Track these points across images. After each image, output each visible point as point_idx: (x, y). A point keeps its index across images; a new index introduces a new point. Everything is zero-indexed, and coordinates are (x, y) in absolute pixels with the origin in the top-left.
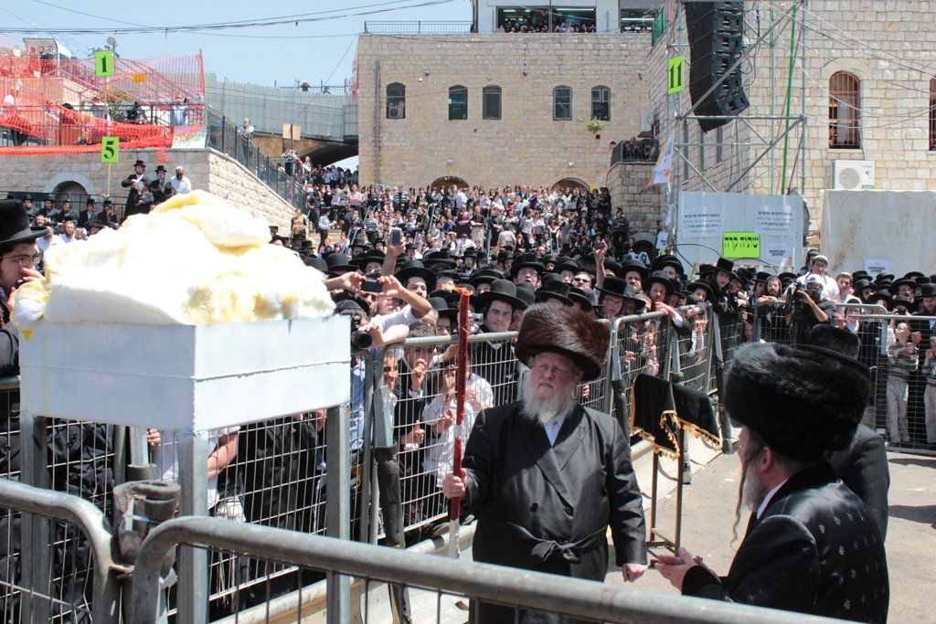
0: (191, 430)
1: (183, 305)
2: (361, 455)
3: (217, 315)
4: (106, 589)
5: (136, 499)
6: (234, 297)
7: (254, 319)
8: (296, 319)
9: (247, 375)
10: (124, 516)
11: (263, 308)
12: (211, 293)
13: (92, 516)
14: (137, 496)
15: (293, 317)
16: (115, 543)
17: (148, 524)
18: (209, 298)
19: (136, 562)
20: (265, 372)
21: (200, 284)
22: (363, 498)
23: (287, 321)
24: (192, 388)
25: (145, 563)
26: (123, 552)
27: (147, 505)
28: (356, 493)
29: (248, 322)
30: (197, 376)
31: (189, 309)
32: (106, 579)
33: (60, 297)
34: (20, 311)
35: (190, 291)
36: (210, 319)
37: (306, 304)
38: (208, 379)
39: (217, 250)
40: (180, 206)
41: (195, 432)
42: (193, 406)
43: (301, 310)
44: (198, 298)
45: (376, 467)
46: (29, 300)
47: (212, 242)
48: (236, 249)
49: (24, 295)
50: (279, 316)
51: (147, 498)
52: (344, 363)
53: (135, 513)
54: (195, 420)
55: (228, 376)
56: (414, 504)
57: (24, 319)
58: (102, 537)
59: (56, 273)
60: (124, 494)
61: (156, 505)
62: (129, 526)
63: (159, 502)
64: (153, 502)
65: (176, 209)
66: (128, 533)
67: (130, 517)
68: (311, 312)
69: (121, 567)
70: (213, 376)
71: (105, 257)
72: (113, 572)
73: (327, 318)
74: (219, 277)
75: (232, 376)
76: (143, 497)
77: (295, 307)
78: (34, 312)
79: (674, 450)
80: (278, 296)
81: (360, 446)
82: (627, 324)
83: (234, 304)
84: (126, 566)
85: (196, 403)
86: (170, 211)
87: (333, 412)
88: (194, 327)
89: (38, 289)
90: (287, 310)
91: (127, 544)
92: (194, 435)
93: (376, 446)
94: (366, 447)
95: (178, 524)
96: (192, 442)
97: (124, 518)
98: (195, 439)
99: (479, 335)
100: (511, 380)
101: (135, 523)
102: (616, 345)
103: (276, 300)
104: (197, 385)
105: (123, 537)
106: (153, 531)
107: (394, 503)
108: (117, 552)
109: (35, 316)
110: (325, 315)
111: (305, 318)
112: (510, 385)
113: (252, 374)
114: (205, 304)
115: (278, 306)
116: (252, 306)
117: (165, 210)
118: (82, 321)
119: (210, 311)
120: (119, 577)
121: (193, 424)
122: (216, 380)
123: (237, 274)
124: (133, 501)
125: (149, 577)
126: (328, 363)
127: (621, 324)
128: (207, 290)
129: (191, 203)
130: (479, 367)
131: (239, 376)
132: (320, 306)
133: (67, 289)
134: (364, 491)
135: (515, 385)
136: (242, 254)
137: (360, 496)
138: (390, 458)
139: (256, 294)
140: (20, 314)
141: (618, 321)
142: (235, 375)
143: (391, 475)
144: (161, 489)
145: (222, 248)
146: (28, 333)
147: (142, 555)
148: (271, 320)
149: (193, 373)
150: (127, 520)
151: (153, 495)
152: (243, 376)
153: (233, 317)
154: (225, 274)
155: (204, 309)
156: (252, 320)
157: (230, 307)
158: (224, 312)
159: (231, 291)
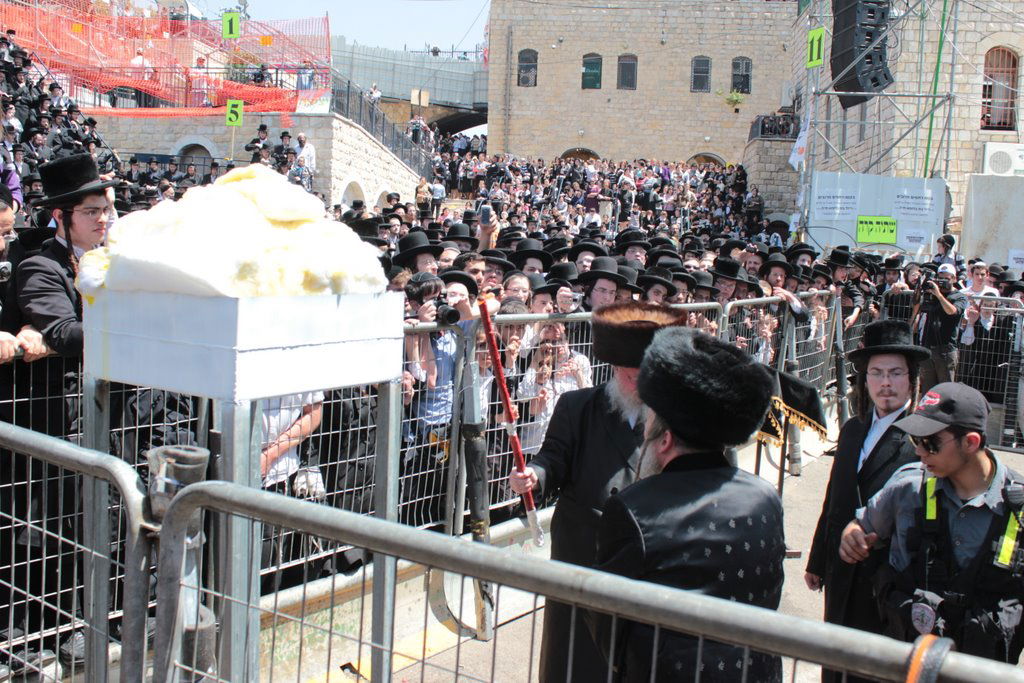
0: (232, 399)
1: (231, 277)
2: (449, 430)
3: (264, 288)
4: (137, 546)
5: (169, 463)
6: (281, 271)
7: (303, 292)
8: (345, 294)
9: (291, 348)
10: (157, 477)
11: (312, 283)
12: (258, 267)
13: (126, 474)
14: (170, 460)
15: (343, 291)
16: (147, 503)
17: (178, 486)
18: (256, 271)
19: (163, 522)
20: (311, 345)
21: (248, 258)
22: (450, 473)
23: (335, 296)
24: (235, 359)
25: (171, 523)
26: (154, 513)
27: (176, 468)
28: (443, 468)
29: (295, 296)
30: (238, 347)
31: (236, 281)
32: (137, 536)
33: (117, 265)
34: (83, 278)
35: (238, 265)
36: (257, 292)
37: (359, 280)
38: (251, 350)
39: (270, 225)
40: (238, 179)
41: (236, 400)
42: (234, 376)
43: (349, 284)
44: (245, 271)
45: (463, 443)
46: (92, 268)
47: (266, 217)
48: (289, 224)
50: (328, 291)
51: (177, 462)
52: (396, 339)
53: (167, 476)
54: (236, 390)
55: (272, 348)
56: (502, 481)
57: (87, 285)
58: (135, 497)
59: (115, 242)
60: (157, 457)
61: (184, 470)
62: (161, 488)
63: (186, 466)
64: (182, 466)
66: (159, 494)
68: (364, 288)
69: (150, 526)
70: (256, 348)
71: (160, 229)
72: (144, 530)
73: (379, 294)
74: (267, 251)
75: (276, 348)
76: (173, 461)
77: (345, 283)
78: (96, 280)
79: (778, 436)
80: (326, 272)
81: (448, 420)
82: (740, 308)
83: (281, 278)
84: (155, 525)
85: (238, 373)
86: (229, 185)
87: (384, 387)
88: (237, 299)
89: (100, 257)
90: (336, 286)
91: (158, 505)
92: (236, 404)
93: (465, 422)
94: (454, 422)
96: (234, 410)
97: (156, 480)
98: (236, 408)
99: (577, 314)
101: (167, 486)
102: (726, 329)
103: (324, 276)
104: (239, 355)
105: (155, 498)
106: (181, 492)
107: (480, 479)
108: (149, 512)
109: (97, 284)
110: (377, 291)
111: (355, 294)
113: (297, 347)
114: (253, 277)
115: (326, 281)
116: (301, 280)
118: (138, 290)
119: (258, 284)
120: (148, 535)
121: (235, 393)
122: (260, 352)
123: (286, 248)
124: (165, 464)
125: (175, 537)
126: (378, 339)
127: (732, 309)
128: (254, 264)
129: (250, 176)
130: (582, 347)
131: (284, 349)
132: (372, 282)
133: (124, 259)
134: (451, 467)
136: (295, 228)
137: (446, 471)
138: (478, 435)
139: (305, 270)
140: (82, 281)
141: (729, 305)
142: (279, 348)
143: (478, 452)
144: (190, 454)
145: (275, 222)
146: (91, 299)
147: (169, 516)
148: (319, 294)
149: (235, 345)
150: (159, 482)
151: (181, 459)
152: (288, 349)
153: (280, 291)
154: (274, 248)
155: (251, 282)
156: (299, 294)
157: (277, 281)
158: (271, 285)
159: (279, 265)
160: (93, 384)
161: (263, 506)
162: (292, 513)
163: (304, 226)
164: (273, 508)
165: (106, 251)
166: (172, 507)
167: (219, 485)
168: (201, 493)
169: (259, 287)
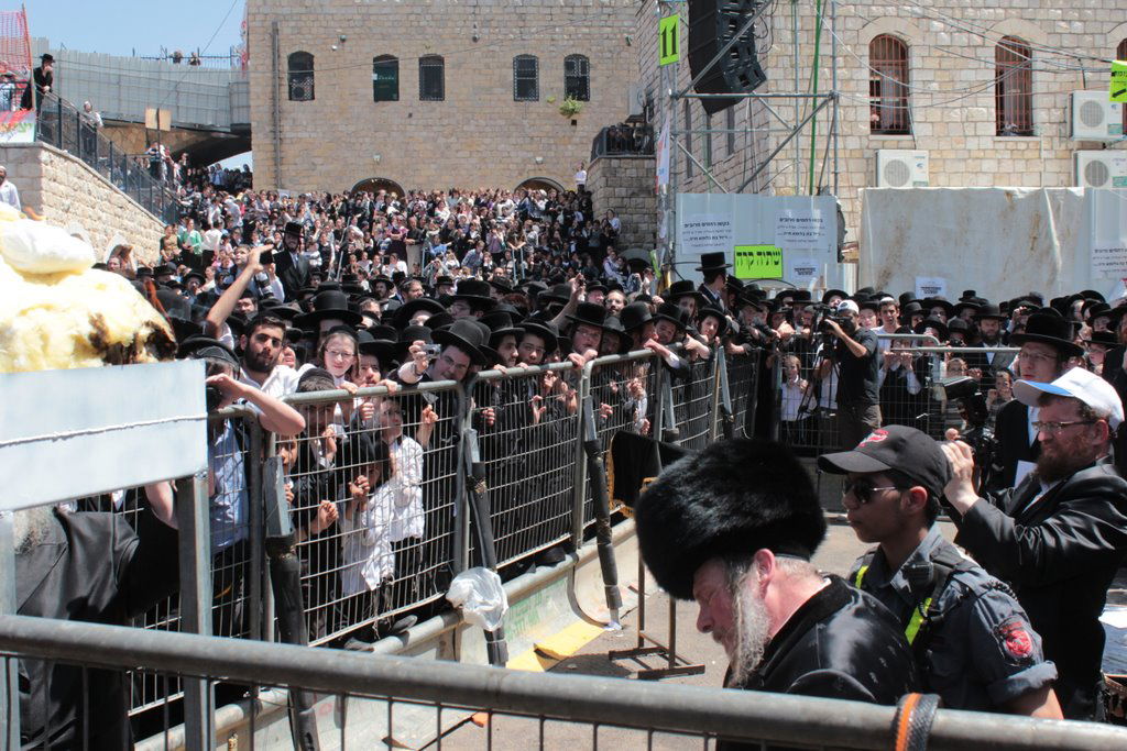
3: (22, 361)
6: (44, 338)
9: (64, 438)
12: (13, 334)
18: (10, 339)
20: (90, 433)
36: (13, 367)
39: (21, 278)
45: (268, 563)
48: (49, 277)
52: (197, 420)
55: (38, 440)
70: (17, 440)
74: (23, 313)
82: (604, 367)
83: (44, 348)
87: (185, 483)
93: (268, 536)
100: (449, 444)
102: (589, 396)
107: (293, 609)
112: (448, 450)
113: (71, 436)
114: (6, 349)
119: (13, 356)
122: (22, 445)
123: (48, 308)
126: (176, 421)
127: (595, 368)
131: (54, 439)
135: (455, 450)
136: (56, 283)
138: (288, 551)
139: (76, 333)
142: (48, 439)
143: (288, 573)
145: (30, 276)
152: (60, 440)
153: (44, 364)
154: (33, 308)
155: (4, 354)
156: (70, 367)
157: (39, 350)
158: (31, 357)
159: (40, 329)
161: (62, 638)
162: (103, 643)
163: (69, 279)
164: (76, 639)
169: (16, 361)
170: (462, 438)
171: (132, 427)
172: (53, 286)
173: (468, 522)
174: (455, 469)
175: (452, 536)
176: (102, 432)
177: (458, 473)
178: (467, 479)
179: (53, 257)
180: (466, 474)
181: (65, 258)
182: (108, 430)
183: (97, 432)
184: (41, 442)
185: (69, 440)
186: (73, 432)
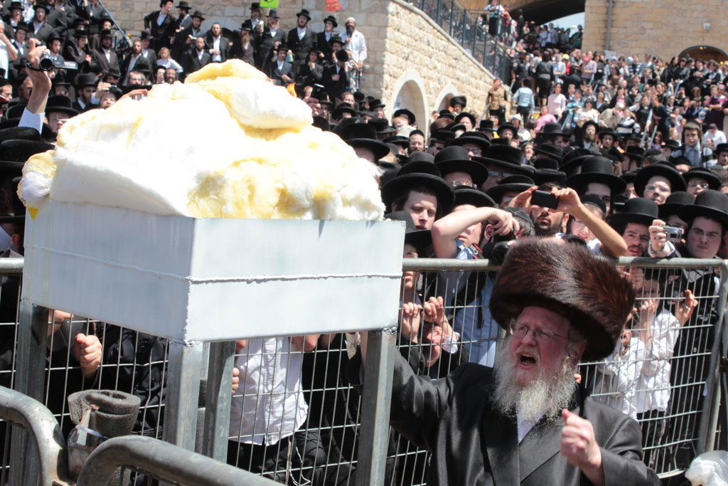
0: (182, 339)
1: (190, 193)
3: (230, 208)
5: (92, 410)
6: (251, 188)
7: (277, 215)
8: (330, 220)
9: (259, 281)
10: (78, 426)
11: (288, 204)
12: (224, 182)
13: (45, 423)
14: (94, 406)
15: (329, 216)
16: (64, 457)
17: (100, 438)
18: (221, 187)
19: (78, 479)
20: (283, 279)
21: (211, 169)
23: (318, 222)
24: (187, 291)
25: (86, 482)
26: (71, 469)
27: (98, 417)
29: (266, 219)
30: (192, 277)
31: (196, 198)
33: (65, 172)
34: (26, 185)
35: (199, 177)
36: (221, 213)
37: (347, 203)
38: (207, 282)
39: (242, 132)
40: (213, 76)
41: (186, 341)
42: (186, 311)
43: (341, 211)
44: (209, 186)
46: (37, 174)
47: (239, 122)
49: (34, 168)
50: (309, 216)
51: (100, 410)
52: (392, 277)
53: (90, 427)
54: (187, 328)
55: (234, 281)
57: (30, 194)
58: (51, 448)
60: (79, 402)
61: (108, 419)
62: (82, 440)
63: (111, 416)
64: (105, 415)
65: (209, 81)
66: (79, 447)
67: (83, 429)
68: (352, 213)
69: (64, 484)
70: (214, 279)
71: (114, 131)
73: (373, 222)
74: (236, 164)
75: (238, 280)
77: (331, 206)
78: (41, 188)
80: (307, 192)
83: (251, 197)
85: (190, 308)
86: (202, 82)
87: (374, 336)
88: (194, 219)
89: (47, 162)
90: (320, 209)
91: (76, 460)
92: (185, 345)
95: (120, 443)
96: (182, 353)
97: (77, 429)
98: (185, 350)
100: (706, 323)
101: (89, 436)
103: (304, 195)
104: (192, 287)
105: (72, 450)
106: (105, 444)
108: (64, 467)
109: (41, 193)
110: (371, 218)
111: (343, 220)
112: (705, 329)
113: (265, 280)
114: (217, 195)
115: (307, 203)
116: (275, 199)
117: (198, 80)
118: (86, 203)
119: (222, 202)
121: (184, 331)
123: (260, 162)
124: (89, 411)
126: (370, 277)
128: (220, 177)
129: (226, 74)
131: (249, 282)
132: (366, 206)
133: (72, 164)
135: (712, 330)
136: (275, 138)
139: (282, 187)
140: (25, 189)
142: (243, 280)
144: (118, 402)
145: (251, 130)
146: (34, 211)
147: (85, 473)
148: (297, 218)
149: (189, 273)
150: (80, 431)
151: (105, 407)
152: (254, 283)
153: (249, 212)
154: (244, 161)
155: (215, 199)
156: (273, 217)
157: (246, 200)
158: (238, 205)
159: (249, 181)
160: (31, 311)
161: (189, 469)
163: (287, 135)
165: (53, 155)
166: (89, 463)
167: (143, 441)
168: (122, 449)
169: (224, 207)
170: (721, 318)
171: (325, 278)
172: (271, 141)
173: (718, 404)
174: (710, 348)
175: (699, 415)
176: (295, 279)
177: (713, 353)
178: (722, 359)
179: (273, 115)
180: (722, 355)
181: (284, 116)
182: (300, 279)
183: (291, 279)
184: (237, 283)
185: (263, 284)
186: (267, 277)
